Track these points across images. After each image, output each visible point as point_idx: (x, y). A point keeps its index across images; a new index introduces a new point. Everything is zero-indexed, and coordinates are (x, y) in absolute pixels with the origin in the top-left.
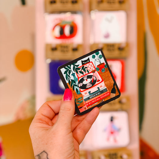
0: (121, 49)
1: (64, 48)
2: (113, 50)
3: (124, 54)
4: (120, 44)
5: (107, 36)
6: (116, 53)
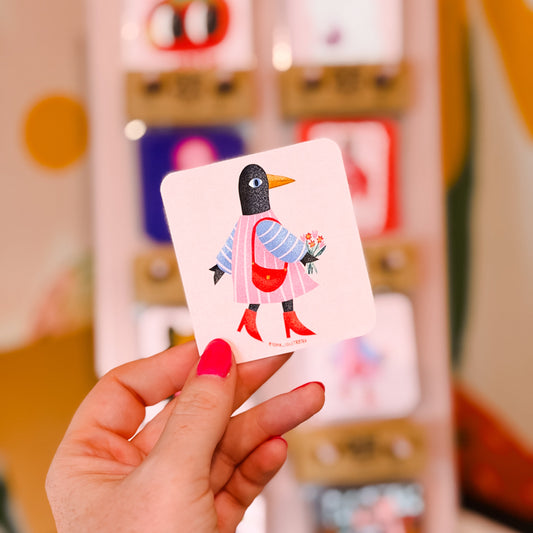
0: (382, 81)
1: (186, 84)
5: (334, 39)
6: (366, 98)
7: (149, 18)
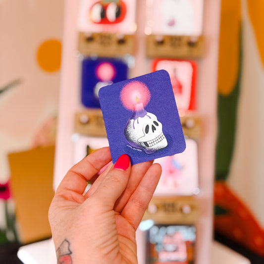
0: (191, 44)
1: (104, 38)
2: (179, 45)
3: (196, 52)
4: (189, 37)
5: (172, 23)
6: (184, 51)
7: (91, 9)
